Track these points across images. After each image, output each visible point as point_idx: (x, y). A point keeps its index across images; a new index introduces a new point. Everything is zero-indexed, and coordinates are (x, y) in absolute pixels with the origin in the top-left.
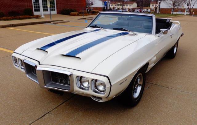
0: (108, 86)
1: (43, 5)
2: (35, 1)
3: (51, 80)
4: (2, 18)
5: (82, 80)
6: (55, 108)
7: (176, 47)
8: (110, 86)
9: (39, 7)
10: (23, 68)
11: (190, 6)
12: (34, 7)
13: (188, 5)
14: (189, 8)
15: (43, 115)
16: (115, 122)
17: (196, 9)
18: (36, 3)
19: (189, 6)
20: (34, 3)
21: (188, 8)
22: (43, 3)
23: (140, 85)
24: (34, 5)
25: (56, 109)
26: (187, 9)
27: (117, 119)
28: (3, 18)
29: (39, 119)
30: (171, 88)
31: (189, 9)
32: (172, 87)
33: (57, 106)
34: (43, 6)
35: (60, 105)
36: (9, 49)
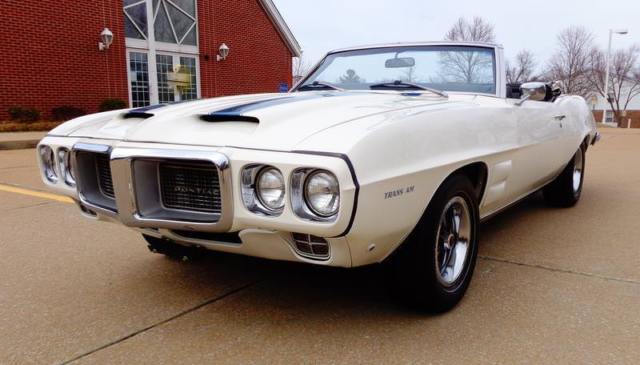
0: (347, 186)
1: (160, 90)
2: (135, 80)
3: (158, 201)
4: (29, 126)
5: (263, 184)
6: (171, 319)
7: (579, 170)
8: (354, 187)
9: (147, 96)
10: (73, 182)
11: (617, 102)
12: (134, 95)
13: (610, 100)
14: (616, 108)
15: (125, 335)
16: (375, 351)
17: (636, 112)
18: (140, 84)
19: (615, 104)
20: (133, 83)
21: (611, 108)
22: (159, 85)
23: (463, 240)
24: (133, 89)
25: (175, 321)
26: (608, 111)
27: (382, 344)
28: (35, 124)
29: (112, 344)
30: (570, 272)
31: (614, 111)
32: (571, 269)
33: (178, 313)
34: (160, 95)
35: (190, 311)
36: (40, 191)
